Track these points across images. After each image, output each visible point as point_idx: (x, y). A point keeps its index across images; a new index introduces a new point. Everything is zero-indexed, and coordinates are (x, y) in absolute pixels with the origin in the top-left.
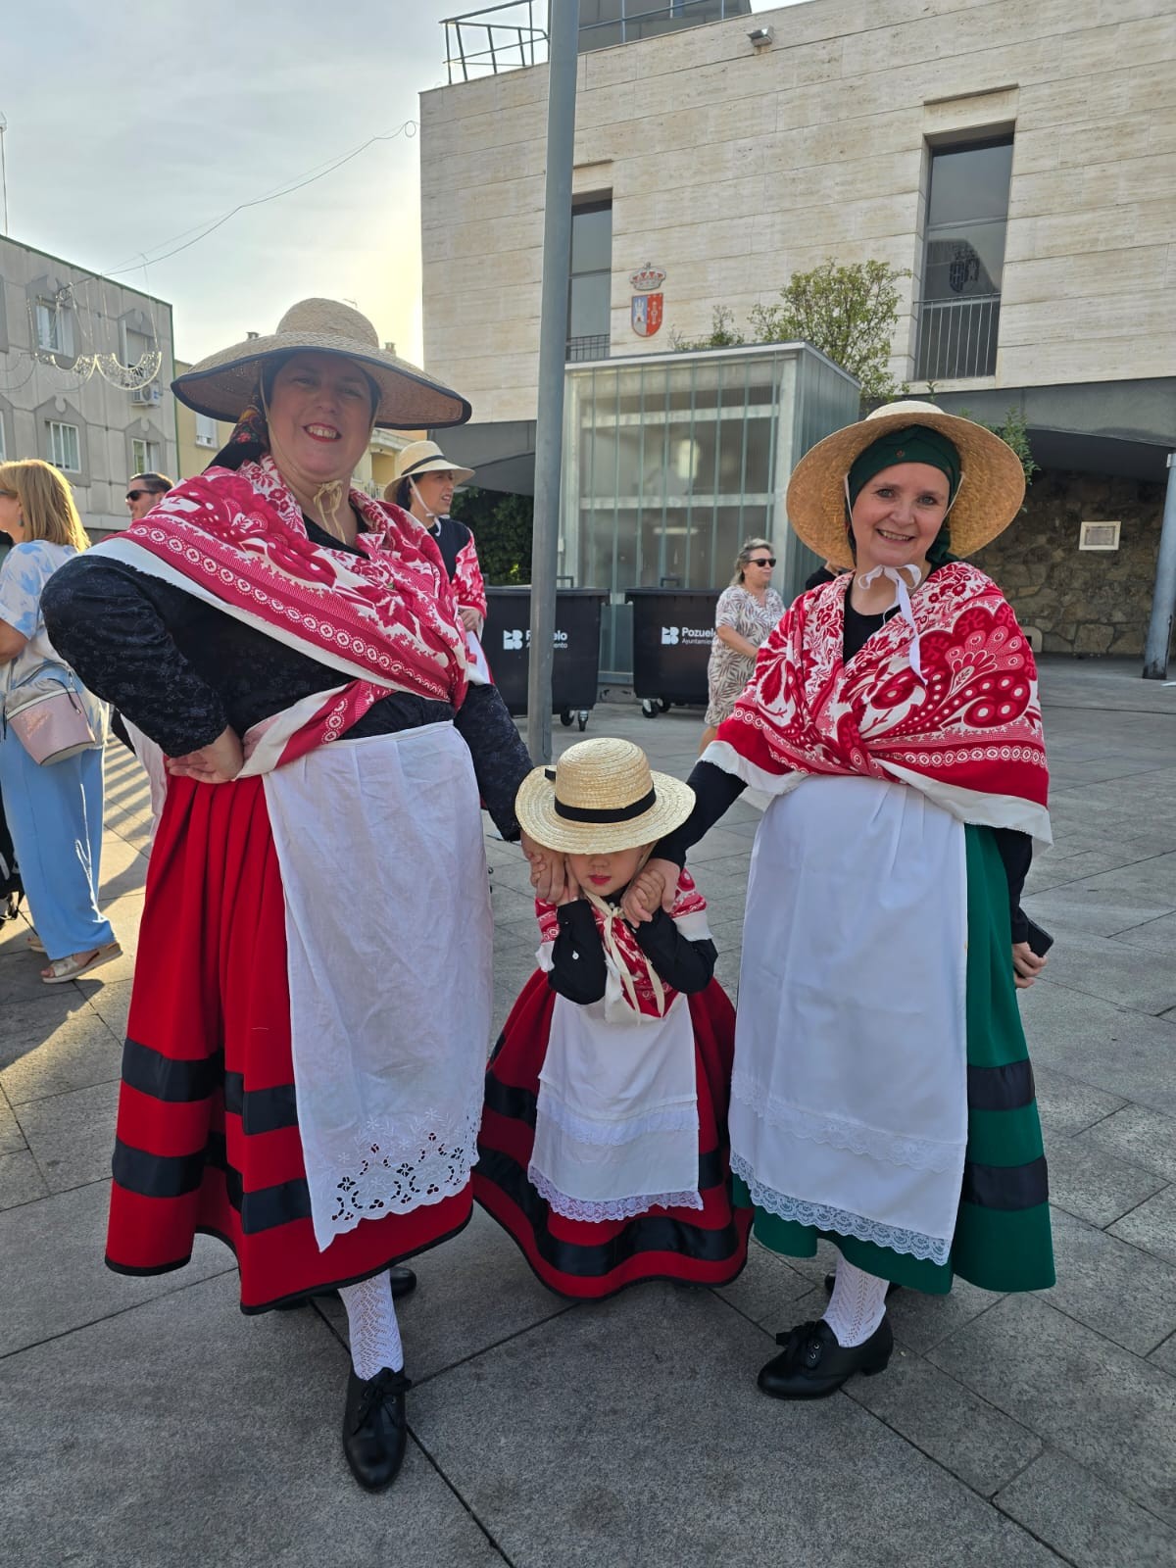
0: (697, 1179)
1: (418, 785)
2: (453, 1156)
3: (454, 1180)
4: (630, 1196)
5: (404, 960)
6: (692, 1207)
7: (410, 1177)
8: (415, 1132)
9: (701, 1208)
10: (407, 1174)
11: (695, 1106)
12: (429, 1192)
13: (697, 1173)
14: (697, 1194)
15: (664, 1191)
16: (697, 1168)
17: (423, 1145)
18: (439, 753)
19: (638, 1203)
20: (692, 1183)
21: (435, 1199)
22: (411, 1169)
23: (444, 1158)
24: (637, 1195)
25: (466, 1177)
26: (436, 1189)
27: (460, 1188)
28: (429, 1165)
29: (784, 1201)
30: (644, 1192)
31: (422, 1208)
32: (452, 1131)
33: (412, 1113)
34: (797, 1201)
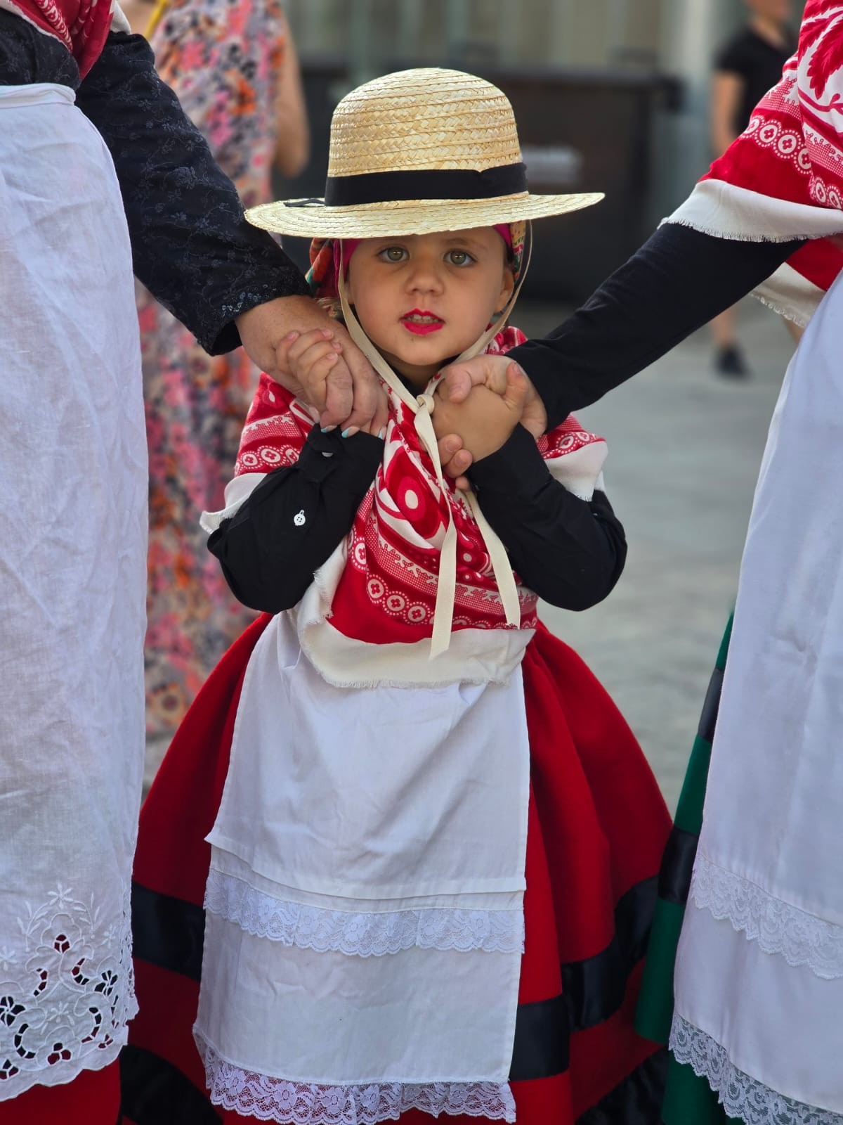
0: (509, 1057)
1: (28, 207)
2: (100, 988)
3: (100, 1038)
4: (369, 1081)
5: (12, 566)
6: (492, 1116)
7: (17, 1024)
8: (28, 932)
9: (511, 1117)
10: (10, 1019)
11: (519, 904)
12: (53, 1059)
13: (510, 1046)
14: (507, 1088)
15: (437, 1079)
16: (511, 1033)
17: (44, 960)
18: (64, 146)
19: (383, 1100)
20: (497, 1065)
21: (64, 1074)
22: (19, 1009)
23: (83, 990)
24: (385, 1080)
25: (122, 1037)
26: (67, 1055)
27: (112, 1056)
28: (54, 1001)
29: (782, 1107)
30: (395, 1076)
31: (38, 1091)
32: (99, 933)
33: (20, 893)
34: (806, 1108)
